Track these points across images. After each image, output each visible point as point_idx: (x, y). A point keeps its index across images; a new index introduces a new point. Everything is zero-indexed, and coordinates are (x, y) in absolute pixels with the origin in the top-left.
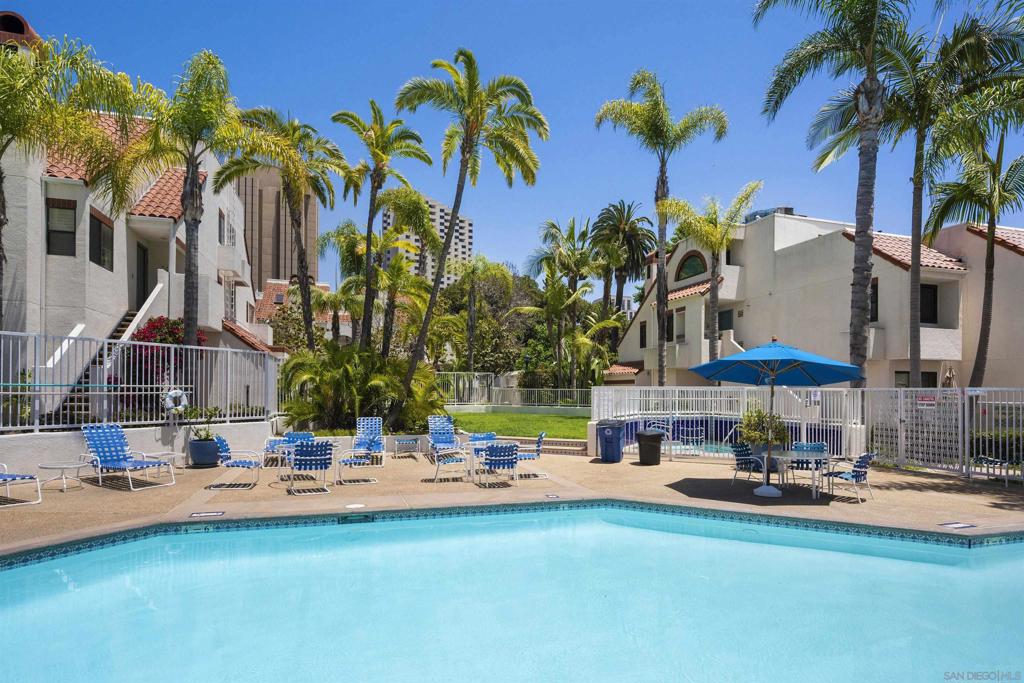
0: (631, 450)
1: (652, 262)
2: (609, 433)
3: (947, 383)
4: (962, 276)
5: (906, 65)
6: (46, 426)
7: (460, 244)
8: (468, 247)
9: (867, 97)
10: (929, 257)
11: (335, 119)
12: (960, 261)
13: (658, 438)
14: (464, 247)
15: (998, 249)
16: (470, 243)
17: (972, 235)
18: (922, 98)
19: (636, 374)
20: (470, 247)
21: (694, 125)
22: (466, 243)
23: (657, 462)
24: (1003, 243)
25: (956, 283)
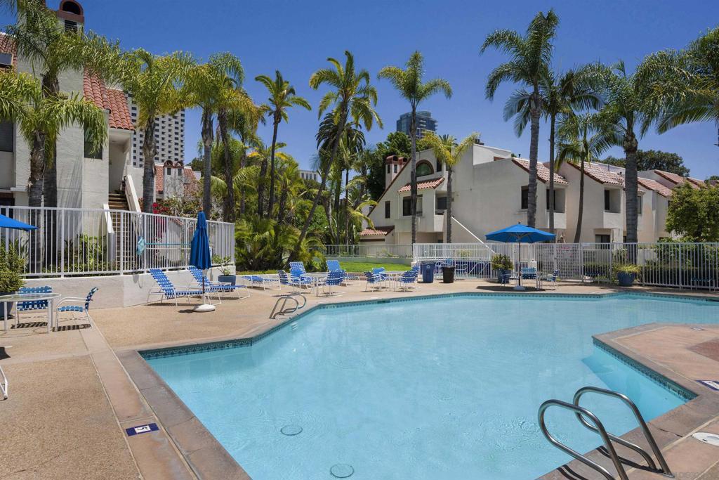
0: (438, 276)
1: (391, 163)
2: (428, 267)
3: (561, 241)
4: (567, 186)
5: (547, 85)
6: (68, 273)
7: (174, 120)
8: (180, 123)
9: (535, 102)
10: (557, 178)
11: (257, 79)
12: (564, 178)
13: (452, 269)
14: (177, 123)
15: (585, 176)
16: (183, 120)
17: (570, 166)
18: (554, 102)
19: (386, 235)
20: (182, 123)
21: (432, 88)
22: (179, 120)
23: (452, 282)
24: (588, 174)
25: (563, 190)
